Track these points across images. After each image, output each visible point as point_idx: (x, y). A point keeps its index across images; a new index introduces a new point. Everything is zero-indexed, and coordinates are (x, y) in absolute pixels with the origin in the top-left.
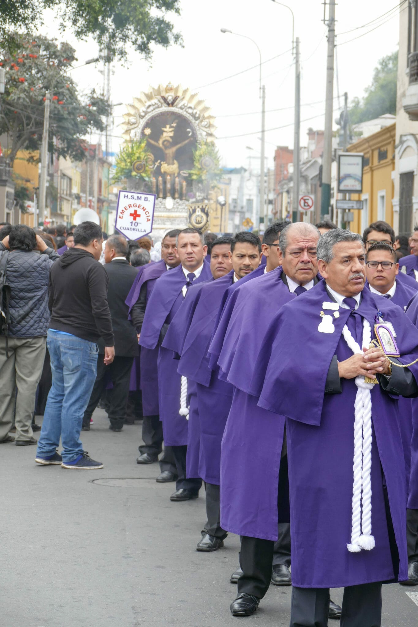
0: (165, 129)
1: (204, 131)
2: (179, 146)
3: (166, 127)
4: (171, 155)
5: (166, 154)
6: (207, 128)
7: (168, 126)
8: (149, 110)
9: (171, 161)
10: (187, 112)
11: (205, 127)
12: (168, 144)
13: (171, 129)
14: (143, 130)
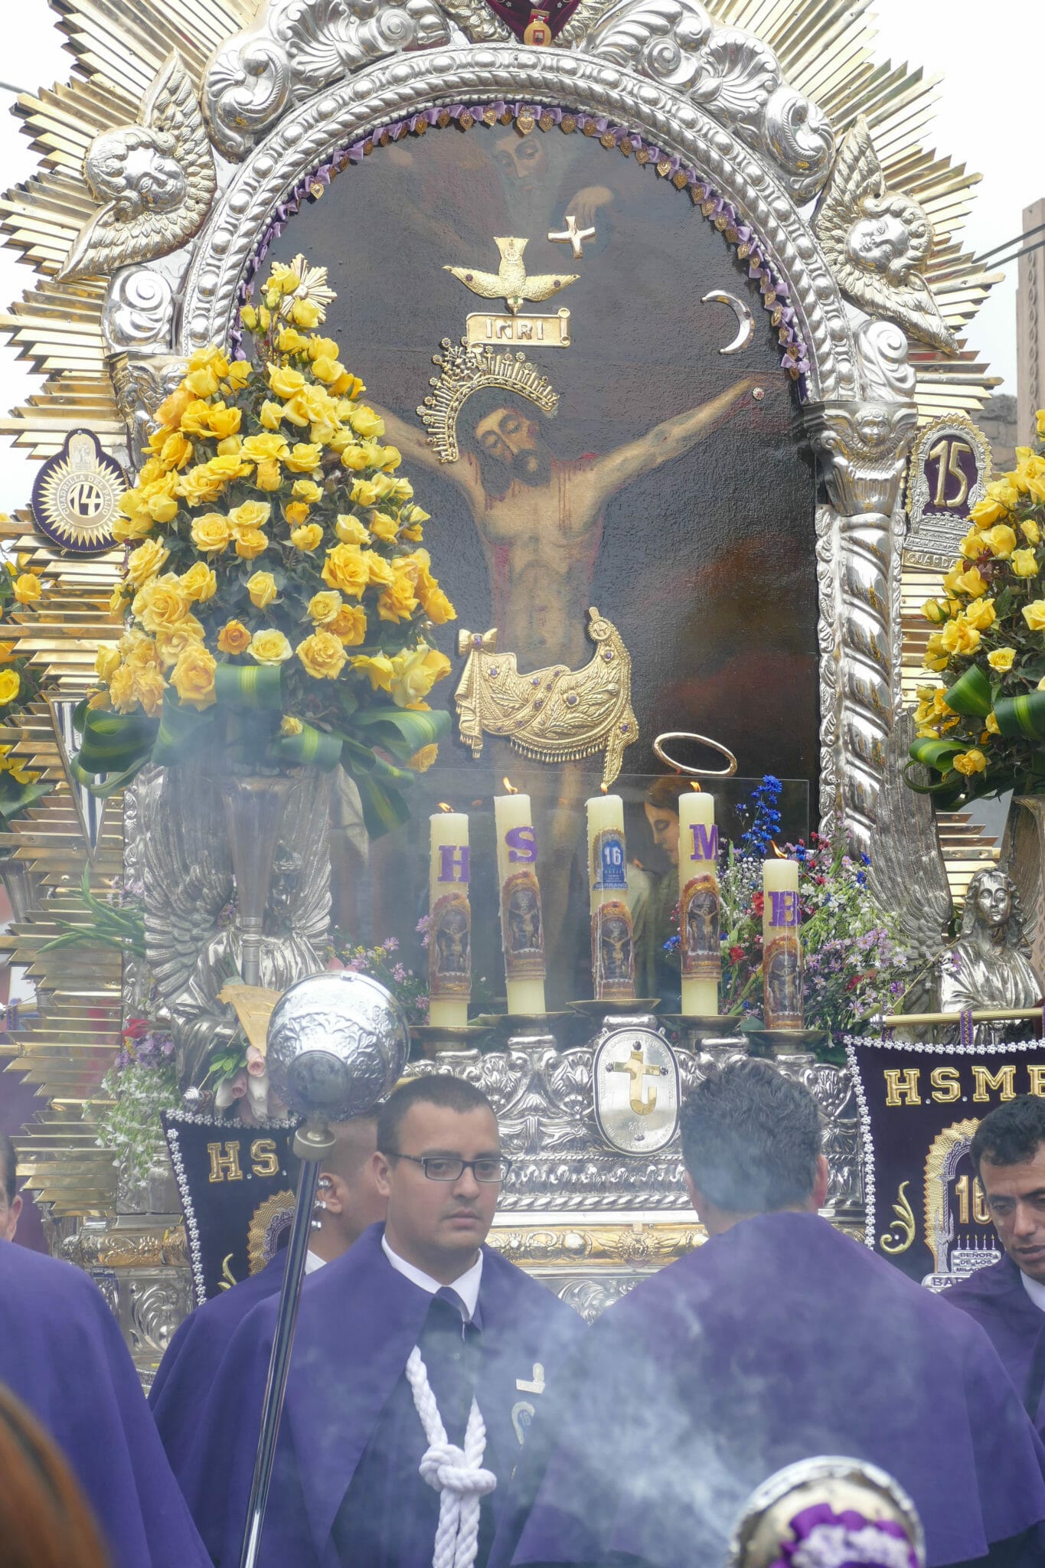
0: (485, 281)
1: (877, 311)
2: (631, 456)
3: (492, 266)
4: (555, 557)
5: (504, 545)
6: (899, 280)
7: (512, 248)
8: (320, 58)
9: (555, 628)
10: (703, 102)
11: (881, 267)
12: (520, 440)
13: (541, 283)
14: (252, 274)
